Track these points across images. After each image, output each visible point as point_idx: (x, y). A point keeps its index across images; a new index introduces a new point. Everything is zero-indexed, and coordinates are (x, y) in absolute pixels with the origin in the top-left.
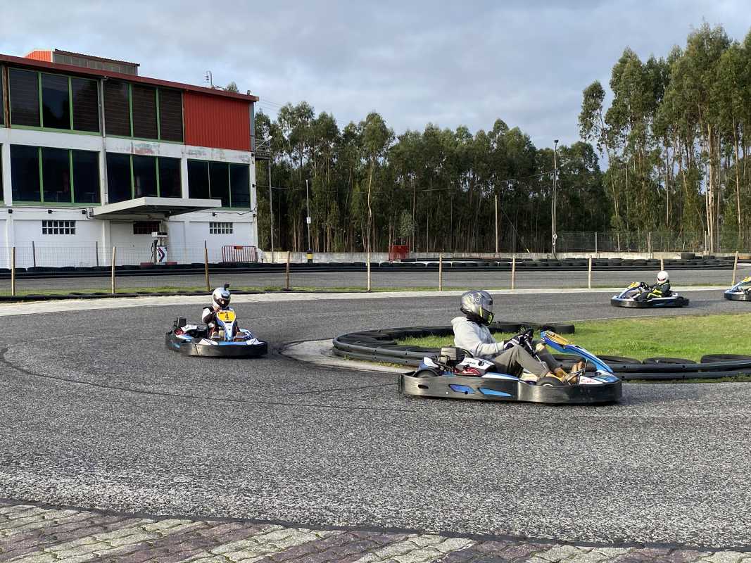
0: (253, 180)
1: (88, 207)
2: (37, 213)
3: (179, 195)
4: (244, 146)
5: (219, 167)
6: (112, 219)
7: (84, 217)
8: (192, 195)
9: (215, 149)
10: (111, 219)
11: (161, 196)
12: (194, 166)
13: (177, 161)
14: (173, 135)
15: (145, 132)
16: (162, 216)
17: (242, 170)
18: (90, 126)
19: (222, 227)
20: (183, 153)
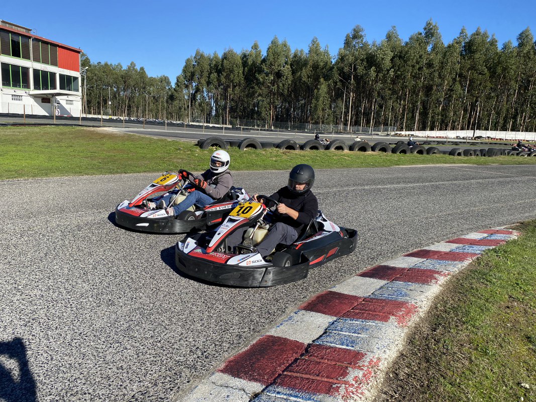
1: (27, 90)
2: (10, 91)
3: (54, 87)
4: (77, 70)
5: (69, 77)
6: (35, 97)
7: (26, 95)
8: (61, 88)
9: (69, 71)
11: (51, 89)
12: (61, 76)
13: (54, 74)
14: (54, 63)
15: (45, 61)
16: (51, 96)
17: (76, 79)
18: (27, 57)
19: (70, 102)
20: (58, 71)
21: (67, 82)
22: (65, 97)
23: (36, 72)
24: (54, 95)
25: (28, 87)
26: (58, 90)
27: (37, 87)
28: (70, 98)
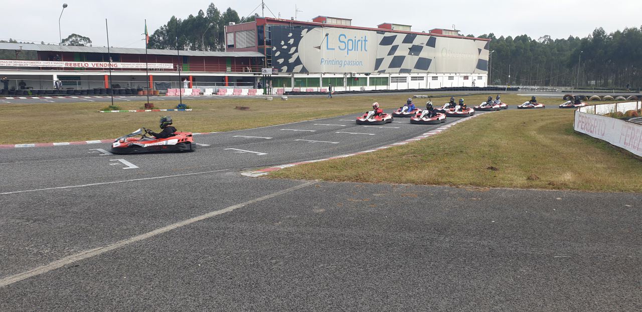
19: (480, 78)
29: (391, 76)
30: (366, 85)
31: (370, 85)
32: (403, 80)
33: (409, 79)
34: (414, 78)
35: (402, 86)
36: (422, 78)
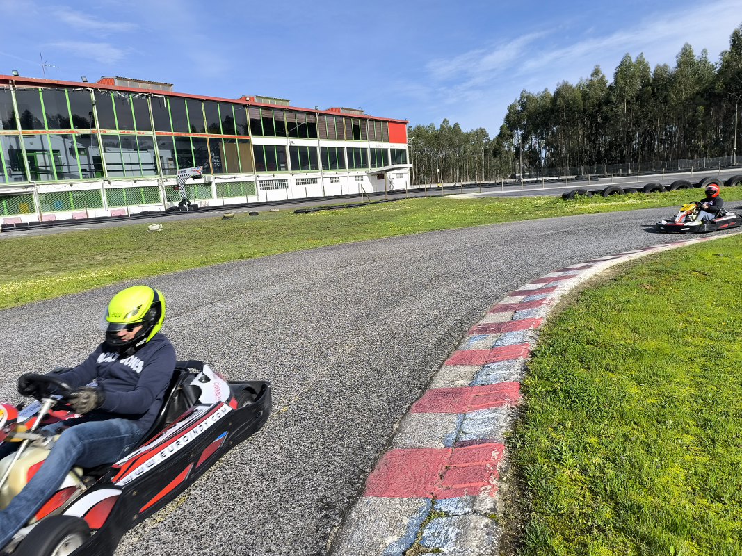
0: (408, 156)
1: (366, 170)
2: (354, 172)
3: (388, 165)
4: (405, 143)
5: (398, 151)
7: (366, 174)
8: (392, 163)
9: (398, 144)
10: (372, 174)
11: (385, 166)
12: (393, 151)
13: (387, 149)
14: (386, 140)
15: (379, 140)
16: (384, 172)
17: (404, 151)
18: (365, 139)
19: (400, 175)
20: (388, 146)
21: (398, 156)
22: (396, 171)
23: (372, 150)
24: (386, 171)
25: (366, 166)
26: (390, 167)
27: (374, 166)
28: (400, 171)
29: (258, 179)
30: (211, 196)
31: (218, 197)
32: (283, 184)
33: (292, 183)
34: (300, 182)
35: (276, 195)
36: (314, 181)
